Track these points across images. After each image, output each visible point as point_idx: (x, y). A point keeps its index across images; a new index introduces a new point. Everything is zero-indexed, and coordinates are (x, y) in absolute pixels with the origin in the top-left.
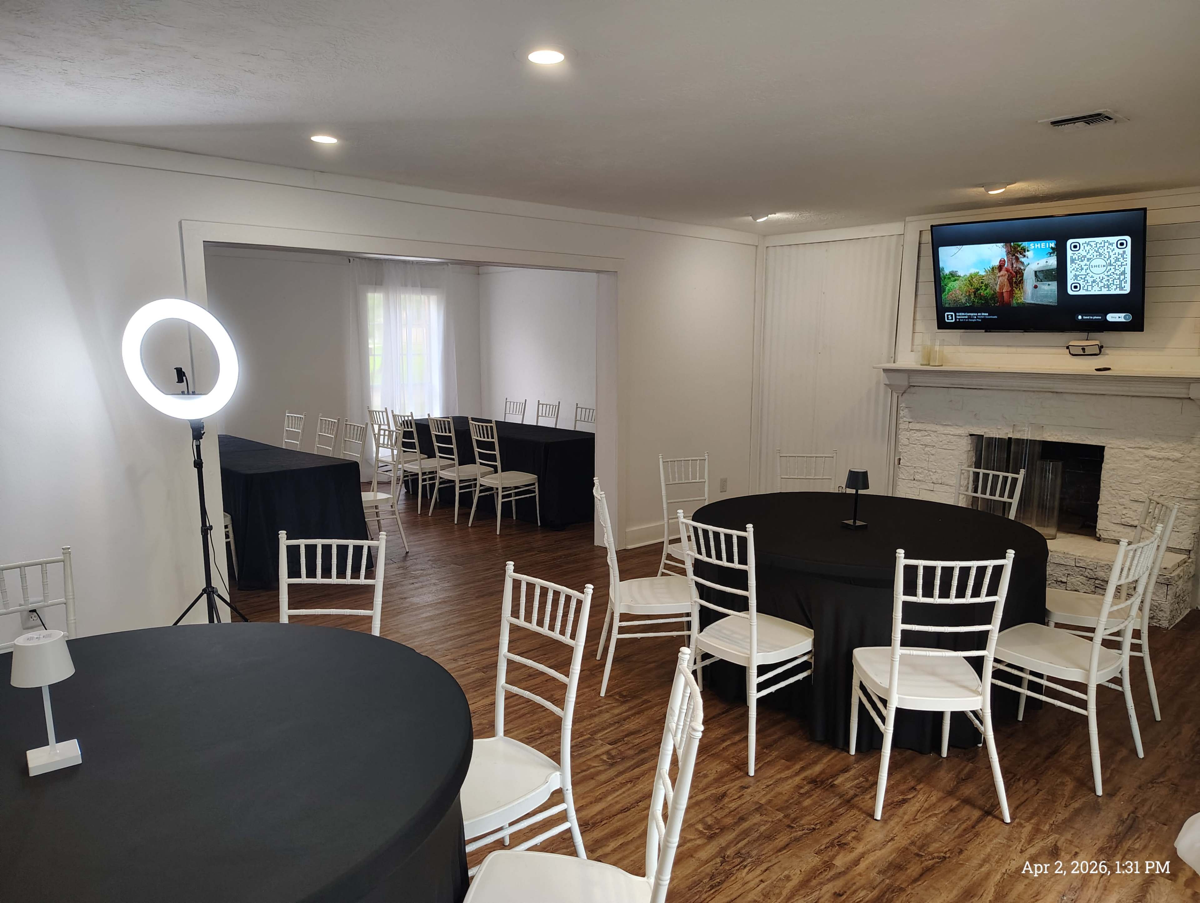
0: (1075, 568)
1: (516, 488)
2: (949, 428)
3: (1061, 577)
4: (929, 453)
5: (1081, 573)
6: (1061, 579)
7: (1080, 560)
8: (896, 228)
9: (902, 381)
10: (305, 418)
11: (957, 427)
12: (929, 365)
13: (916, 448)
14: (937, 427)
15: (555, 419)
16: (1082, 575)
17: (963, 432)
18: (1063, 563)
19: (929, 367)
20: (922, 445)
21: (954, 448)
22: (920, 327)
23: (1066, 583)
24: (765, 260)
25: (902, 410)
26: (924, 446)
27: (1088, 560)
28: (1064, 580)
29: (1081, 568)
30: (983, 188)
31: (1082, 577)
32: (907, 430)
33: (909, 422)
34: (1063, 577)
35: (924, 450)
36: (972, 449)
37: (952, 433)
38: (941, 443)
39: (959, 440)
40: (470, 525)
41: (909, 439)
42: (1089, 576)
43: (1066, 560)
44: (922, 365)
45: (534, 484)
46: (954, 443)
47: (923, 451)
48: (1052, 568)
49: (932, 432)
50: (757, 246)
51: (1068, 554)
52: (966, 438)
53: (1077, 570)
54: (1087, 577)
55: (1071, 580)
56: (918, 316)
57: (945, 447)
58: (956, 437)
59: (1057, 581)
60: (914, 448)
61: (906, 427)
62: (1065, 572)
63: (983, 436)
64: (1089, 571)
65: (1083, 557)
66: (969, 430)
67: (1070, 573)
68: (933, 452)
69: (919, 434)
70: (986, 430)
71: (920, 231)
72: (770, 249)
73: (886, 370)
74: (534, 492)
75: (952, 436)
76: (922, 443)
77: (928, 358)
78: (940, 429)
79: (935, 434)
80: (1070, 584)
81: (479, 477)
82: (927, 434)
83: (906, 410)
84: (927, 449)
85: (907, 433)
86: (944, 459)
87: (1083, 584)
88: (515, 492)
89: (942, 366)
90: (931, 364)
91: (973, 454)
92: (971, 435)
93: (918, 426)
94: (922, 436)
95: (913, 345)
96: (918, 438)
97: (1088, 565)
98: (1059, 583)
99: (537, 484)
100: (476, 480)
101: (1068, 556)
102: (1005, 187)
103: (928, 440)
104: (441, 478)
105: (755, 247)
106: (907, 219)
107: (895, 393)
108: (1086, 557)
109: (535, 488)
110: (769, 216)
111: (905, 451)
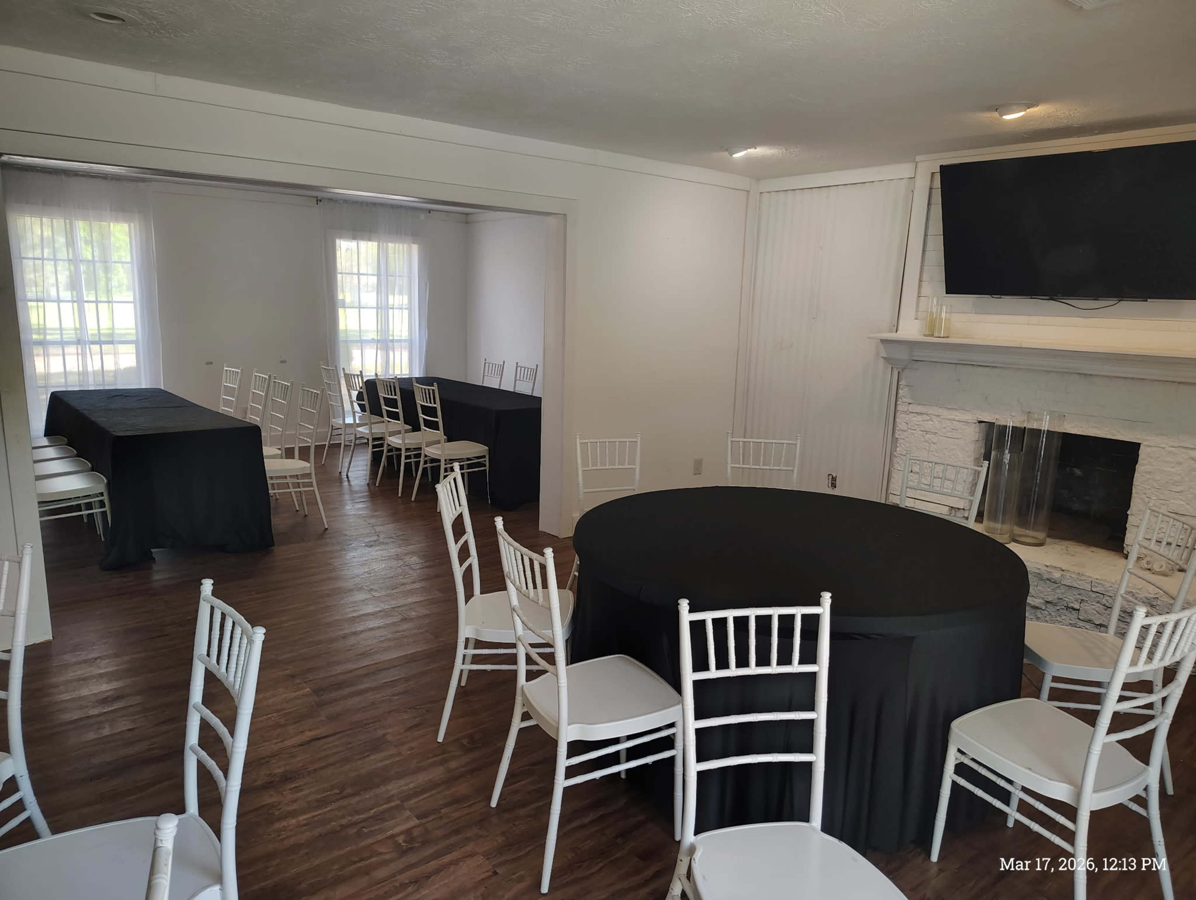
0: (1091, 593)
1: (469, 459)
2: (955, 413)
3: (1072, 602)
4: (930, 441)
5: (1098, 599)
6: (1072, 605)
7: (1098, 583)
8: (904, 170)
9: (903, 355)
10: (242, 372)
11: (963, 412)
12: (932, 335)
13: (916, 435)
14: (940, 410)
15: (532, 384)
16: (1098, 602)
17: (971, 418)
18: (1076, 585)
19: (933, 338)
20: (923, 431)
21: (960, 436)
22: (927, 290)
23: (1078, 610)
24: (758, 209)
25: (902, 389)
26: (925, 433)
27: (1108, 585)
28: (1077, 606)
29: (1098, 594)
30: (997, 113)
31: (1098, 605)
32: (905, 412)
33: (910, 404)
34: (1075, 602)
35: (924, 437)
36: (981, 439)
37: (957, 418)
38: (944, 430)
39: (965, 427)
40: (413, 499)
41: (907, 423)
42: (1107, 604)
43: (1079, 582)
44: (925, 335)
45: (484, 457)
46: (960, 431)
47: (923, 439)
48: (1063, 591)
49: (934, 417)
50: (748, 191)
51: (1083, 575)
52: (974, 425)
53: (1094, 595)
54: (1104, 605)
55: (1085, 606)
56: (925, 277)
57: (949, 434)
58: (963, 423)
59: (1067, 608)
60: (913, 434)
61: (905, 409)
62: (1079, 597)
63: (994, 423)
64: (1107, 598)
65: (1102, 580)
66: (977, 416)
67: (1084, 598)
68: (935, 441)
69: (920, 418)
70: (997, 417)
71: (933, 173)
72: (766, 195)
73: (884, 341)
74: (485, 466)
75: (957, 423)
76: (922, 429)
77: (932, 326)
78: (945, 413)
79: (939, 419)
80: (1084, 612)
81: (424, 446)
82: (928, 418)
83: (906, 389)
84: (928, 436)
85: (906, 416)
86: (946, 449)
87: (1098, 613)
88: (468, 464)
89: (948, 337)
90: (936, 334)
91: (982, 444)
92: (980, 422)
93: (919, 409)
94: (923, 421)
95: (917, 311)
96: (918, 423)
97: (1107, 591)
98: (1071, 610)
99: (487, 457)
100: (420, 449)
101: (1083, 578)
102: (1025, 110)
103: (929, 425)
104: (389, 445)
105: (746, 192)
106: (918, 158)
107: (895, 369)
108: (1105, 581)
109: (485, 461)
110: (749, 150)
111: (902, 437)
